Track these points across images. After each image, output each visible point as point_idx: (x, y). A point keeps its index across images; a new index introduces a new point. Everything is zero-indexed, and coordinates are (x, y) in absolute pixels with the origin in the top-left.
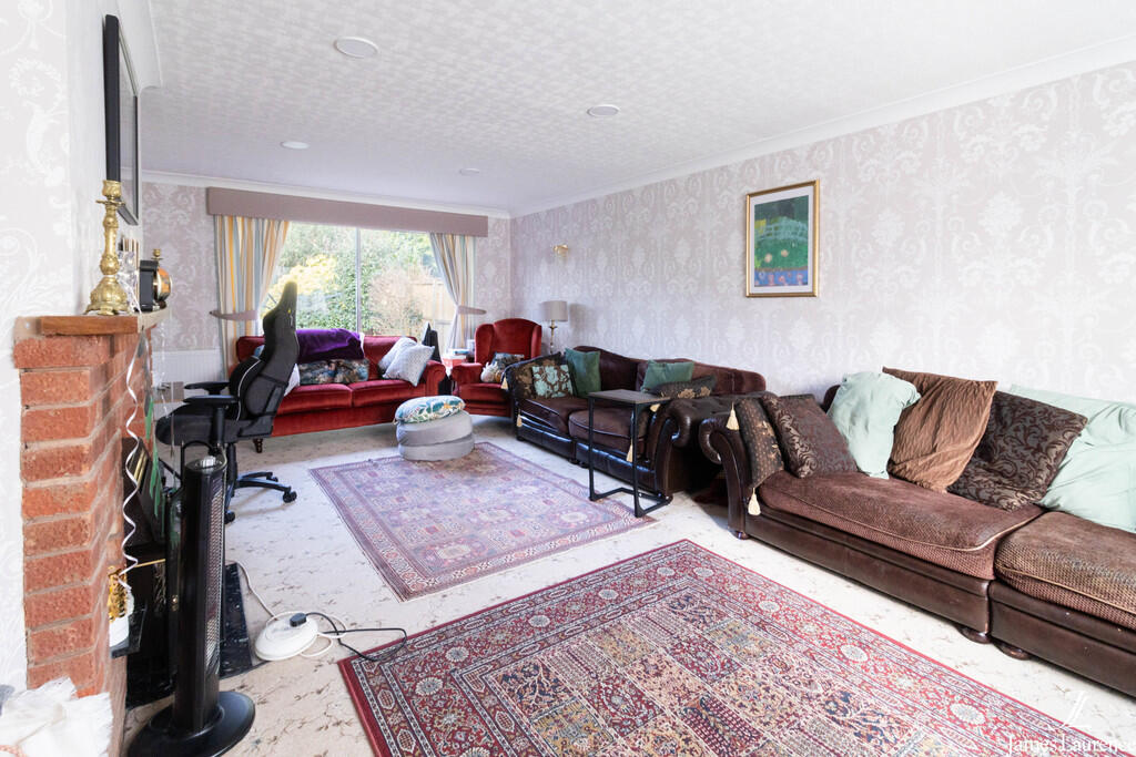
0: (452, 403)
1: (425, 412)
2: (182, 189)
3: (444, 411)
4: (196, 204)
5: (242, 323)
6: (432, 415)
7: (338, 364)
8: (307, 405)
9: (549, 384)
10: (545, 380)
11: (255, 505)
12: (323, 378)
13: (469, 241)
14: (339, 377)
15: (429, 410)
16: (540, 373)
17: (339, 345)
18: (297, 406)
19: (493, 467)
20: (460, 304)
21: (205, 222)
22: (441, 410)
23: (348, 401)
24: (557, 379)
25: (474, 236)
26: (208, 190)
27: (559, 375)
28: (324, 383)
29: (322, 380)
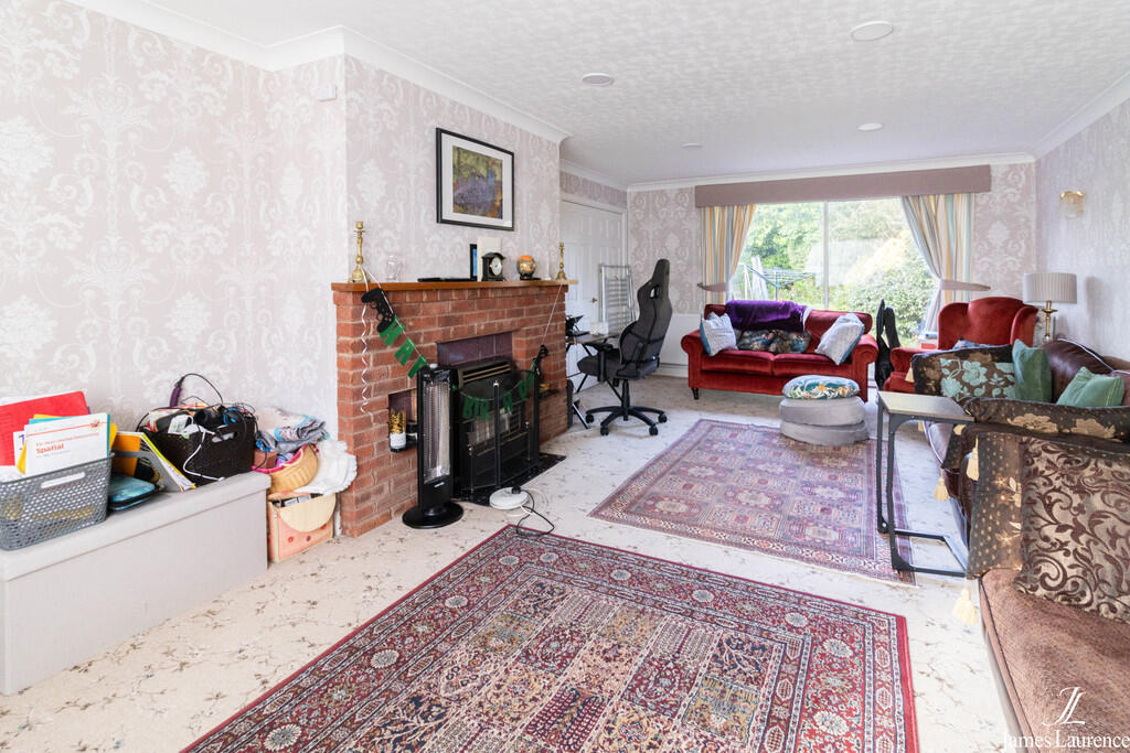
0: (829, 385)
1: (799, 389)
2: (681, 190)
3: (819, 392)
4: (689, 200)
5: (717, 293)
6: (804, 393)
7: (775, 337)
8: (730, 366)
9: (964, 384)
10: (959, 378)
11: (635, 431)
12: (756, 345)
13: (961, 202)
14: (773, 347)
15: (802, 388)
16: (951, 368)
17: (780, 317)
18: (722, 366)
19: (845, 464)
20: (944, 277)
21: (694, 213)
22: (814, 391)
23: (767, 370)
24: (983, 379)
25: (969, 193)
26: (697, 187)
27: (989, 376)
28: (757, 350)
29: (756, 347)
